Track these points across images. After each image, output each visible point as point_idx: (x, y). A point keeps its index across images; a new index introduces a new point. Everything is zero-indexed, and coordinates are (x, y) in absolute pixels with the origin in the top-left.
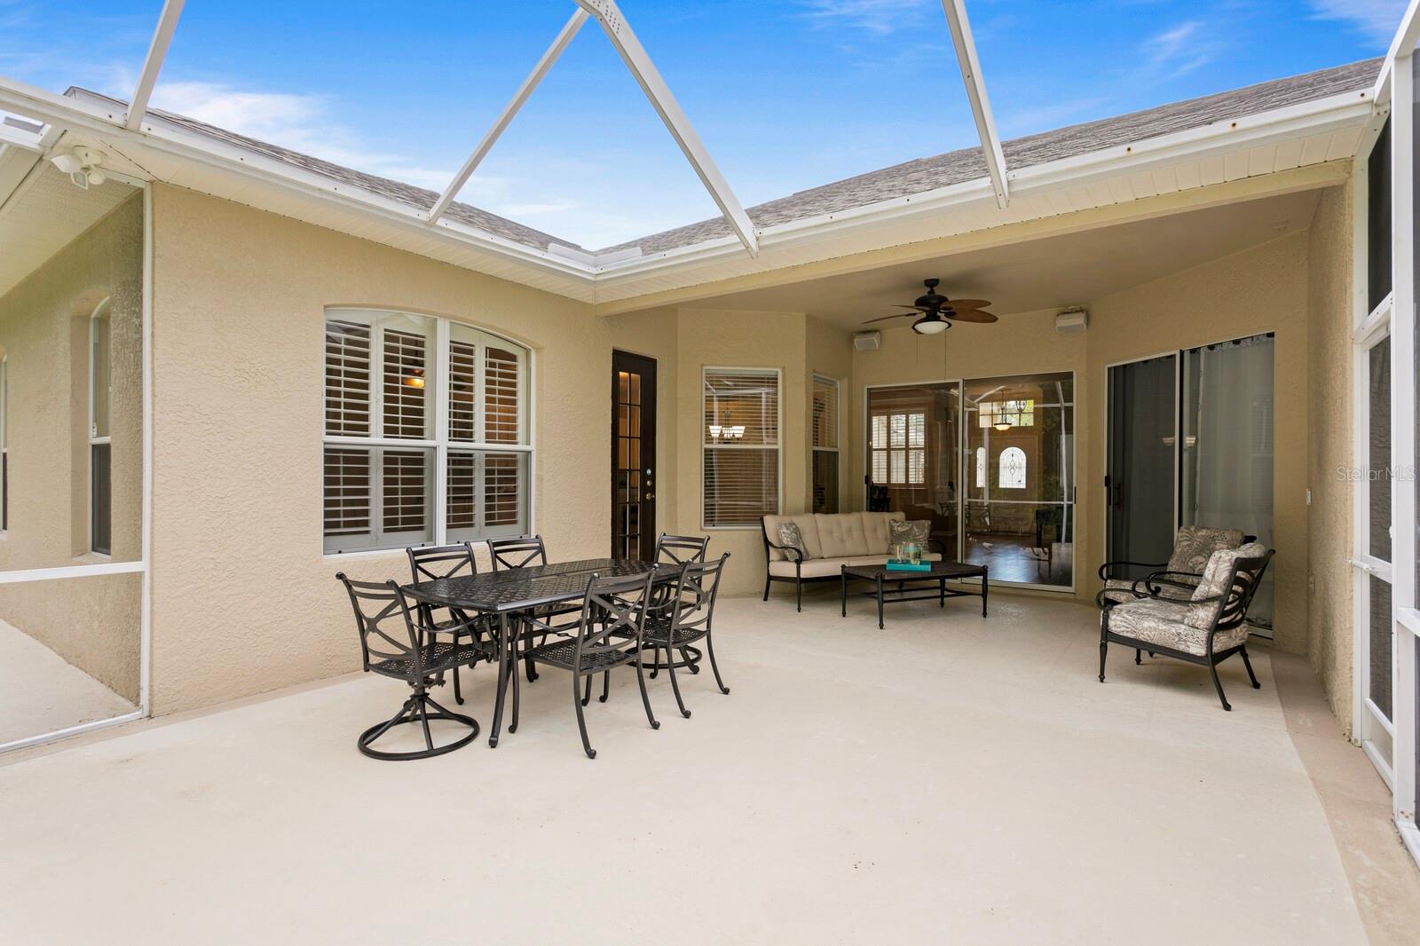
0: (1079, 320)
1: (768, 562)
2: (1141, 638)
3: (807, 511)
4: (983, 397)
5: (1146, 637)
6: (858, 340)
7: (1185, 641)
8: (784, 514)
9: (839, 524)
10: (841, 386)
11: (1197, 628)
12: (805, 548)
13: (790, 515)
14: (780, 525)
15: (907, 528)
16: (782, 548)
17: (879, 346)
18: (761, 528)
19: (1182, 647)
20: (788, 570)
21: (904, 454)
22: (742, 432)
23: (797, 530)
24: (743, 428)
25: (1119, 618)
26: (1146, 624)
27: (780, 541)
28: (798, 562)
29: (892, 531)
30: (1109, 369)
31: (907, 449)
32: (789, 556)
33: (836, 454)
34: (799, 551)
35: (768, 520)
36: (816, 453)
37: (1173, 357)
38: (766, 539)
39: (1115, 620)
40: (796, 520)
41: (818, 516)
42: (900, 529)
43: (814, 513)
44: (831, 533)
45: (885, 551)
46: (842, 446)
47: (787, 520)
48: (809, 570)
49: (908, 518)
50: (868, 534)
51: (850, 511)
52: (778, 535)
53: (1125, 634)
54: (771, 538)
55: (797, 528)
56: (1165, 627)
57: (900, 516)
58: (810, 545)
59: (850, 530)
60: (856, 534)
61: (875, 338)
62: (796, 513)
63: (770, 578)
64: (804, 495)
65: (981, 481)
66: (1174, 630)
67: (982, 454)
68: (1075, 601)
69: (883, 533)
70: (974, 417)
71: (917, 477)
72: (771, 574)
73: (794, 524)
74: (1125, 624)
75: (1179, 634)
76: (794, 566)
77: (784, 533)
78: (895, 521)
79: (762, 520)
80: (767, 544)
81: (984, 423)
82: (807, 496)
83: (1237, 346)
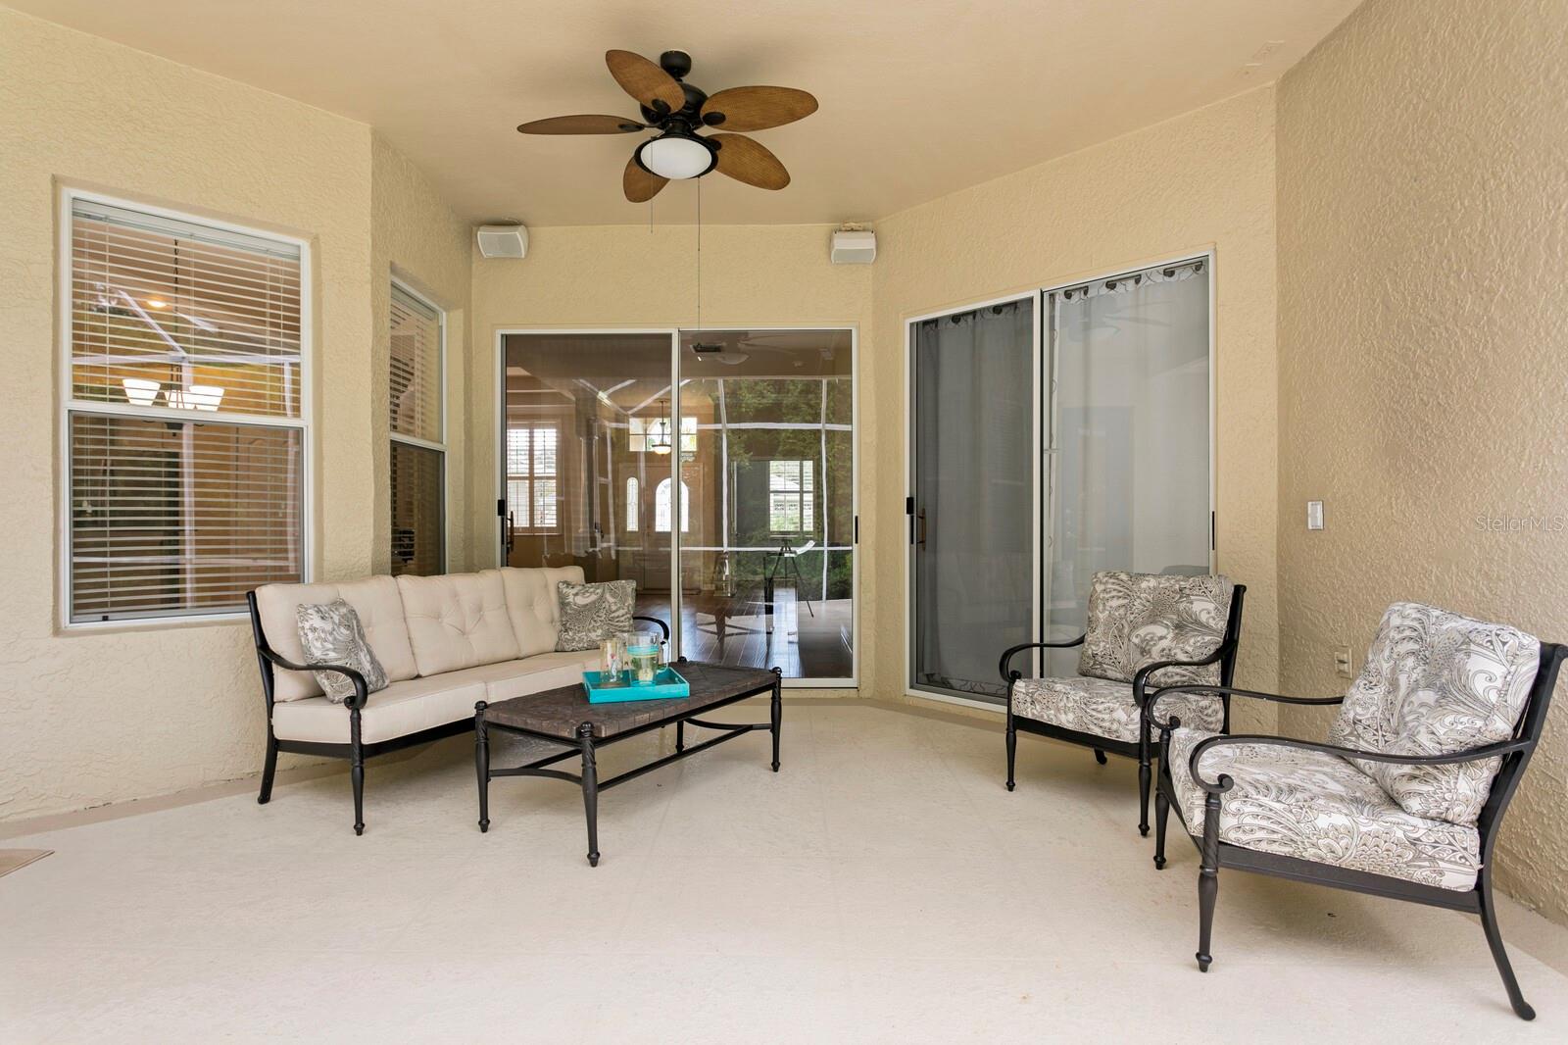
0: (866, 242)
1: (271, 704)
2: (1310, 854)
3: (377, 571)
4: (635, 409)
5: (1324, 853)
6: (483, 234)
7: (1432, 859)
8: (320, 579)
9: (455, 595)
10: (450, 322)
11: (1452, 824)
12: (373, 661)
13: (333, 581)
14: (302, 610)
15: (593, 597)
16: (309, 668)
17: (526, 256)
18: (248, 616)
19: (1421, 875)
20: (329, 724)
21: (528, 485)
22: (217, 401)
23: (352, 621)
24: (220, 391)
25: (1248, 809)
26: (1323, 821)
27: (304, 650)
28: (355, 704)
29: (563, 604)
30: (912, 325)
31: (532, 478)
32: (328, 689)
33: (439, 455)
34: (355, 676)
35: (269, 596)
36: (395, 446)
37: (1031, 300)
38: (263, 646)
39: (1238, 813)
40: (349, 593)
41: (406, 581)
42: (581, 601)
43: (394, 574)
44: (438, 616)
45: (552, 647)
46: (450, 442)
47: (324, 594)
48: (383, 721)
49: (591, 577)
50: (518, 616)
51: (470, 568)
52: (296, 634)
53: (1263, 847)
54: (278, 643)
55: (352, 611)
56: (1374, 827)
57: (576, 573)
58: (387, 651)
59: (479, 609)
60: (493, 616)
61: (519, 234)
62: (350, 577)
63: (275, 746)
64: (371, 535)
65: (632, 524)
66: (1400, 834)
67: (632, 486)
68: (860, 701)
69: (546, 609)
70: (622, 436)
71: (549, 520)
72: (279, 735)
73: (343, 604)
74: (1264, 823)
75: (1415, 842)
76: (344, 714)
77: (313, 630)
78: (568, 584)
79: (252, 597)
80: (268, 658)
81: (636, 446)
82: (377, 538)
83: (1112, 292)
